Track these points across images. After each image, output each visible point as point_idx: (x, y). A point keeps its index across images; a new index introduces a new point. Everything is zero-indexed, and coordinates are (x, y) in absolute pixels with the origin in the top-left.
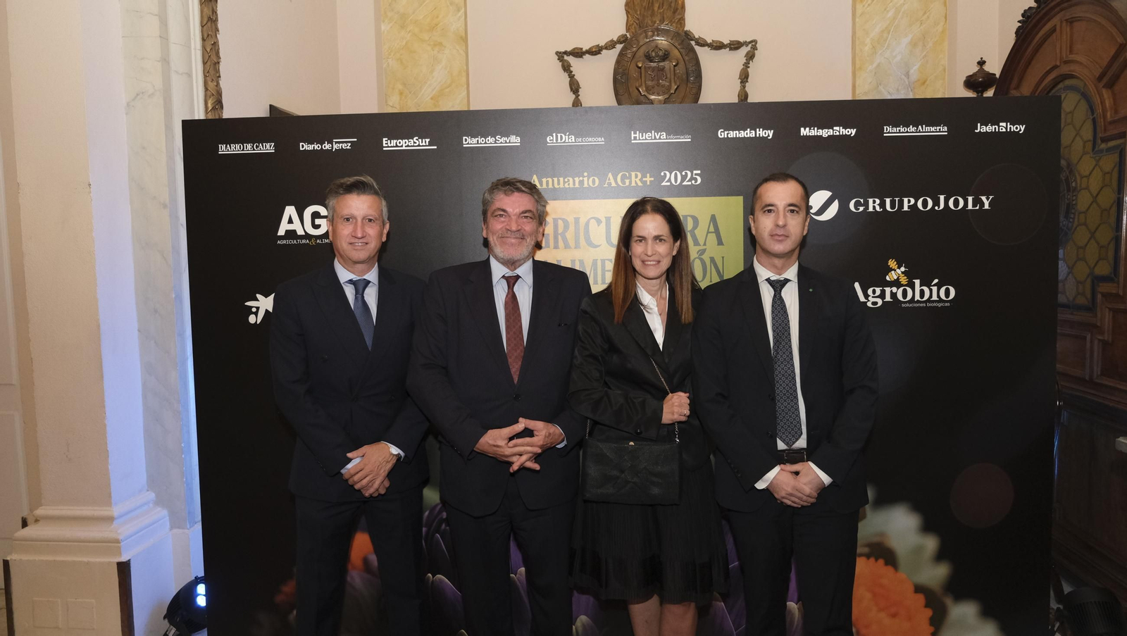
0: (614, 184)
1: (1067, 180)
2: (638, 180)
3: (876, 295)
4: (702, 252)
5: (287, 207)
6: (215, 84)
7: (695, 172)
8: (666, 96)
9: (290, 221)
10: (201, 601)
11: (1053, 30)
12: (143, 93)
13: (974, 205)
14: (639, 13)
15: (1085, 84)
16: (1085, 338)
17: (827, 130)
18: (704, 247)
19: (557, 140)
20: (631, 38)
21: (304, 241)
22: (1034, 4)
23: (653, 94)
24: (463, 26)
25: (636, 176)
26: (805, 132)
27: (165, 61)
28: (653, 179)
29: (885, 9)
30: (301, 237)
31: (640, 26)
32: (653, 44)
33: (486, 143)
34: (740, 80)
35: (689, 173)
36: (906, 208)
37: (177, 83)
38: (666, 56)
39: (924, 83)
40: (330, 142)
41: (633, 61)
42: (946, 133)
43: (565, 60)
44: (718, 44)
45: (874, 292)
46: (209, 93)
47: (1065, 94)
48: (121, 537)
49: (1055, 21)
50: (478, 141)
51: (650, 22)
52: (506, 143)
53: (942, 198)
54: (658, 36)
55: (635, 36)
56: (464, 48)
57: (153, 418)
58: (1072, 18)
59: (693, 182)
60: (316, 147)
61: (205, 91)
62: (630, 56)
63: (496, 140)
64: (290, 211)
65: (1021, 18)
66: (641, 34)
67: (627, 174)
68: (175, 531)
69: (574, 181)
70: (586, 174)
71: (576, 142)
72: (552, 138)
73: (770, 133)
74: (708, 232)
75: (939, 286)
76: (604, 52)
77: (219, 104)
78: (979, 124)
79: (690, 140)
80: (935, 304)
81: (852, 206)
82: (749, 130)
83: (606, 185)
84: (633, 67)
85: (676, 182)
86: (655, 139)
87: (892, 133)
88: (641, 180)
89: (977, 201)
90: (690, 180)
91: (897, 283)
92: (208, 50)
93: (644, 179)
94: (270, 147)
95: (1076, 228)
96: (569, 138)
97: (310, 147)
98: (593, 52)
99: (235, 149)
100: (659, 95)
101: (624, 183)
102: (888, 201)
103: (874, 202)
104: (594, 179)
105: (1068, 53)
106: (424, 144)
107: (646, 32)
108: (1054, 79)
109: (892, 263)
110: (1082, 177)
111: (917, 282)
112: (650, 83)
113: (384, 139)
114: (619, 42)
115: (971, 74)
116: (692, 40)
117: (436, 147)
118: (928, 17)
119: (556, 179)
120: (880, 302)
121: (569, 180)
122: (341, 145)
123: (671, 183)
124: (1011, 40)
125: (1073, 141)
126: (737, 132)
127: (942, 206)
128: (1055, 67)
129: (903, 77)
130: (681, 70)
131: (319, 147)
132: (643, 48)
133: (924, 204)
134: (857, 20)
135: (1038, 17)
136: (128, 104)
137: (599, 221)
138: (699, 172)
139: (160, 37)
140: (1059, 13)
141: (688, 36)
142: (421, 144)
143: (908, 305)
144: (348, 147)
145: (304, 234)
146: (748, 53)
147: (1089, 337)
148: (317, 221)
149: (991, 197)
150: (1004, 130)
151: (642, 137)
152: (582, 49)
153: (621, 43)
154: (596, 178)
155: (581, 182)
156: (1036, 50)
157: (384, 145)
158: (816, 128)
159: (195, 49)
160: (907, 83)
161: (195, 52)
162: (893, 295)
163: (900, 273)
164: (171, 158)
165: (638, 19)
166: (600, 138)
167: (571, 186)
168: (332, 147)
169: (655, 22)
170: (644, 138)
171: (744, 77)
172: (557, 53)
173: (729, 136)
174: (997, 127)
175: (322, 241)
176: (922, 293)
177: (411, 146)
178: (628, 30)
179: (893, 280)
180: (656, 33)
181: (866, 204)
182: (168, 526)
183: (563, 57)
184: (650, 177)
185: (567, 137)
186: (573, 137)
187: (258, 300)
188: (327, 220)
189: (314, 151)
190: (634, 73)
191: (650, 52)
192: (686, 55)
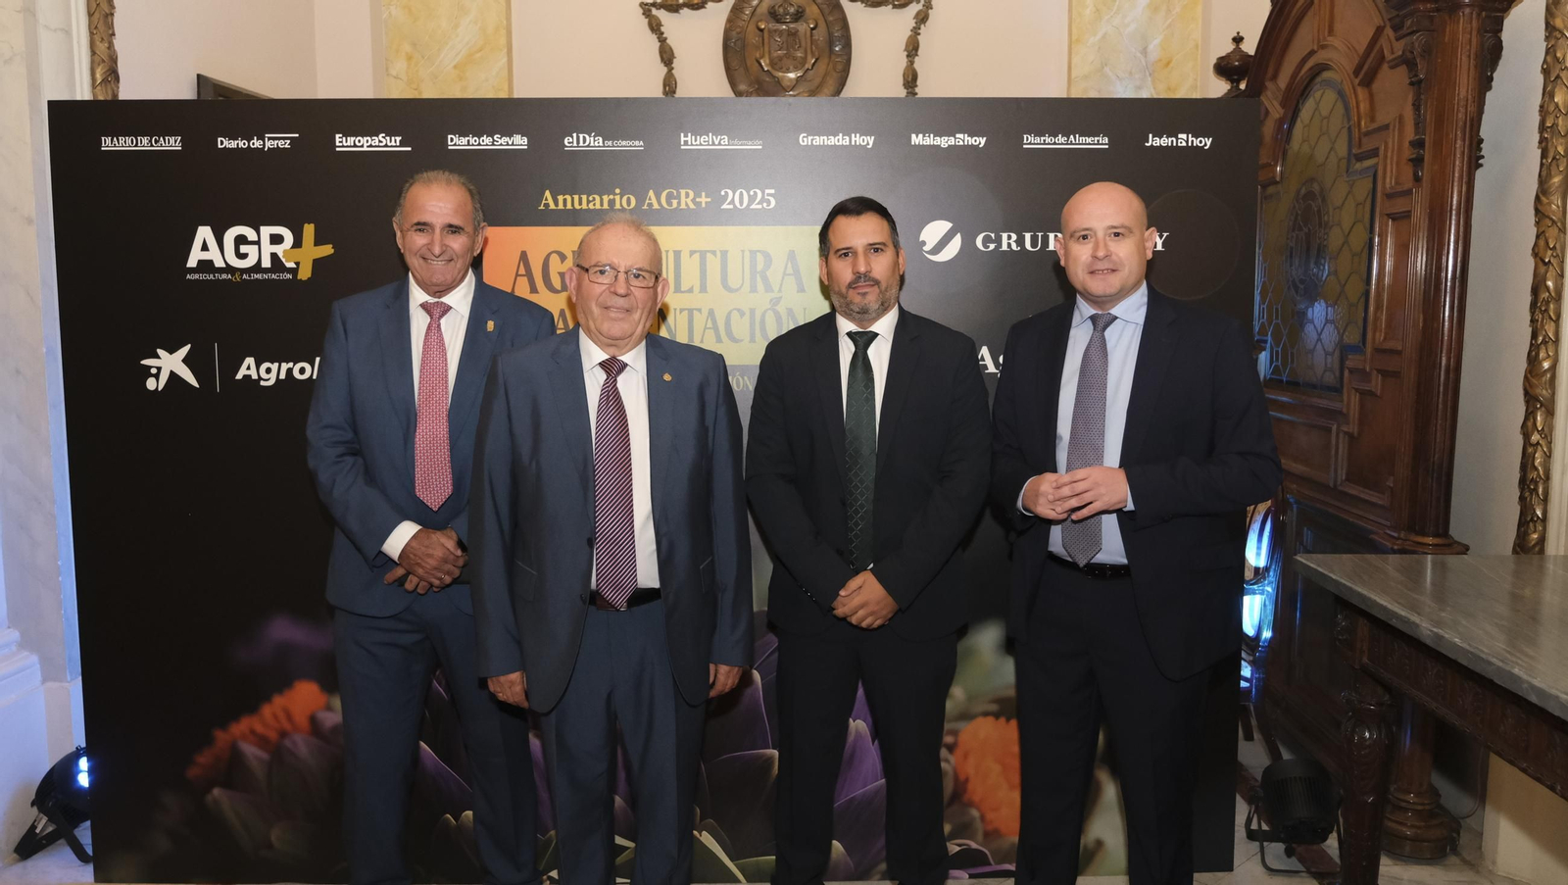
0: (656, 206)
1: (1319, 211)
2: (689, 201)
4: (776, 302)
6: (107, 45)
7: (767, 191)
8: (801, 73)
9: (205, 248)
10: (84, 780)
15: (1340, 77)
16: (1329, 430)
17: (946, 138)
18: (780, 295)
19: (578, 142)
21: (224, 276)
23: (780, 69)
25: (687, 195)
26: (917, 139)
28: (709, 200)
30: (220, 270)
33: (479, 144)
34: (906, 53)
35: (759, 194)
36: (1052, 248)
37: (48, 44)
38: (799, 15)
39: (1168, 64)
40: (261, 138)
41: (754, 19)
42: (1107, 147)
43: (654, 16)
46: (96, 57)
47: (1322, 91)
50: (468, 141)
52: (508, 145)
57: (17, 522)
59: (765, 205)
60: (241, 145)
61: (92, 55)
62: (747, 12)
63: (494, 140)
64: (204, 233)
67: (675, 192)
68: (48, 684)
69: (602, 200)
70: (618, 191)
71: (604, 146)
72: (571, 140)
73: (870, 141)
74: (785, 274)
77: (113, 75)
78: (1151, 135)
79: (760, 147)
81: (979, 242)
82: (841, 135)
83: (645, 207)
84: (752, 28)
85: (741, 204)
86: (713, 144)
87: (1033, 144)
88: (693, 200)
90: (758, 204)
93: (697, 200)
94: (176, 142)
95: (1324, 279)
96: (595, 141)
97: (233, 144)
99: (124, 144)
100: (788, 71)
101: (669, 203)
102: (1028, 236)
103: (1009, 237)
104: (629, 199)
105: (1326, 33)
106: (393, 144)
108: (1311, 69)
110: (1335, 209)
112: (776, 53)
113: (337, 136)
115: (1224, 55)
117: (410, 149)
119: (576, 197)
121: (594, 199)
122: (276, 142)
123: (735, 206)
126: (825, 138)
128: (1312, 53)
129: (1139, 55)
130: (821, 35)
131: (244, 144)
138: (772, 191)
142: (389, 144)
144: (286, 146)
145: (224, 266)
146: (917, 16)
147: (1334, 428)
148: (244, 249)
149: (1165, 234)
150: (1184, 144)
151: (696, 141)
154: (631, 197)
155: (612, 203)
157: (338, 144)
158: (932, 135)
160: (1144, 64)
166: (637, 143)
167: (598, 207)
168: (264, 145)
170: (698, 143)
171: (913, 49)
173: (814, 143)
174: (1174, 139)
175: (250, 276)
177: (376, 146)
181: (999, 241)
182: (39, 677)
183: (650, 11)
184: (706, 197)
185: (592, 139)
186: (601, 139)
187: (159, 358)
188: (257, 247)
189: (238, 149)
190: (753, 38)
191: (777, 7)
192: (830, 12)
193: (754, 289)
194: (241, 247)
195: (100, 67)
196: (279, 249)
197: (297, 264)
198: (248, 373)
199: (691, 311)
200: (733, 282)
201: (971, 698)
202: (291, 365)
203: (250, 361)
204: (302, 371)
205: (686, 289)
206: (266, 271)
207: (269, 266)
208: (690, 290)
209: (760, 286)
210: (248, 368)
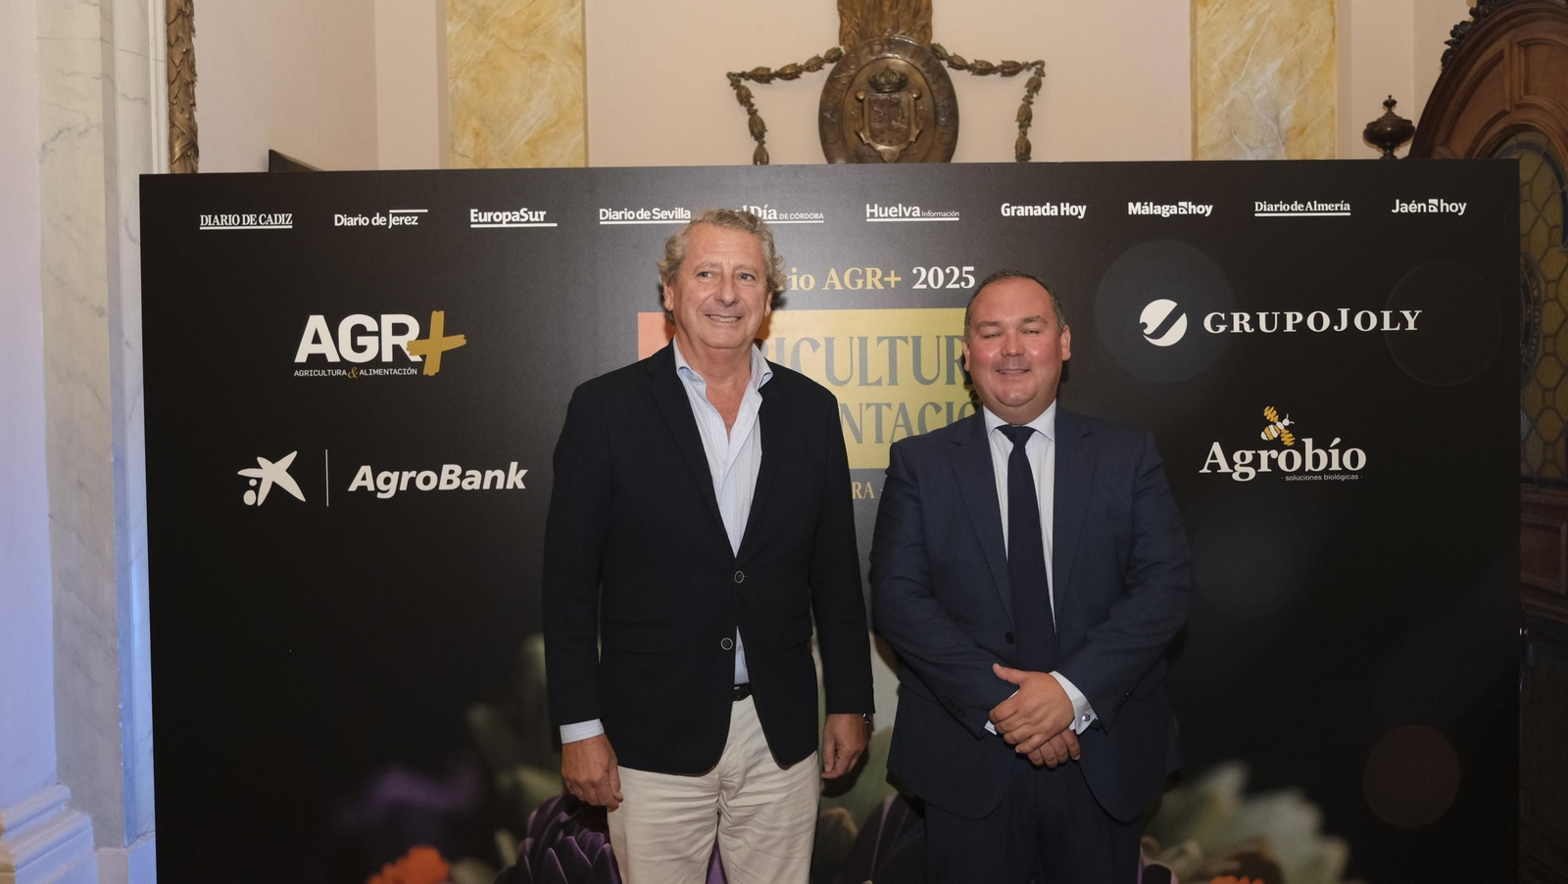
0: (838, 287)
1: (1525, 285)
2: (876, 280)
3: (1246, 462)
5: (311, 317)
6: (187, 116)
7: (965, 269)
8: (903, 146)
9: (316, 340)
11: (1499, 57)
12: (69, 129)
13: (1392, 325)
14: (859, 15)
15: (1549, 141)
16: (1558, 531)
17: (1168, 207)
20: (848, 55)
21: (338, 372)
22: (1468, 18)
23: (882, 142)
24: (580, 31)
25: (874, 274)
26: (1134, 209)
27: (108, 78)
28: (899, 279)
29: (1241, 18)
30: (334, 366)
31: (861, 37)
32: (882, 64)
33: (636, 219)
34: (1018, 124)
35: (957, 272)
36: (1290, 328)
37: (126, 115)
38: (902, 84)
39: (1302, 131)
40: (385, 214)
41: (852, 89)
42: (1349, 214)
43: (743, 87)
44: (984, 67)
45: (1243, 457)
46: (176, 130)
47: (1520, 155)
48: (15, 862)
49: (1502, 44)
50: (623, 215)
51: (876, 30)
52: (668, 219)
53: (1344, 312)
54: (889, 52)
55: (853, 50)
56: (581, 64)
57: (70, 660)
58: (1526, 40)
59: (963, 284)
60: (361, 222)
61: (170, 128)
62: (845, 82)
63: (652, 215)
64: (317, 323)
65: (1450, 38)
66: (864, 48)
67: (860, 270)
68: (103, 850)
70: (794, 270)
71: (779, 220)
73: (1081, 210)
75: (1342, 448)
76: (805, 75)
77: (192, 148)
78: (1397, 201)
79: (957, 219)
80: (1335, 477)
81: (1207, 323)
82: (1048, 204)
83: (826, 288)
84: (850, 98)
85: (936, 284)
86: (904, 216)
87: (1267, 212)
88: (881, 280)
89: (1397, 319)
90: (958, 281)
91: (1277, 444)
92: (177, 62)
93: (886, 279)
94: (286, 219)
95: (1540, 360)
96: (768, 214)
97: (352, 222)
98: (786, 75)
99: (227, 222)
100: (890, 143)
101: (854, 284)
102: (1262, 316)
103: (1242, 318)
104: (807, 278)
105: (1522, 91)
106: (537, 219)
107: (870, 45)
108: (1502, 131)
109: (1270, 413)
110: (1548, 282)
111: (1308, 442)
112: (876, 125)
113: (472, 211)
114: (828, 59)
115: (1374, 119)
116: (943, 59)
117: (555, 225)
118: (1307, 31)
120: (1252, 473)
122: (402, 218)
123: (929, 286)
124: (1435, 72)
125: (1532, 227)
126: (1031, 208)
127: (1344, 325)
128: (1503, 113)
129: (1270, 122)
130: (925, 105)
131: (365, 221)
132: (867, 69)
133: (1319, 322)
134: (1199, 33)
135: (1475, 37)
136: (44, 147)
137: (815, 345)
138: (972, 269)
139: (102, 40)
140: (1505, 32)
141: (937, 52)
142: (532, 220)
143: (1294, 478)
144: (413, 223)
145: (338, 360)
146: (1030, 81)
147: (1563, 529)
148: (361, 341)
149: (1418, 312)
150: (1435, 210)
151: (883, 212)
152: (769, 69)
153: (832, 62)
154: (810, 277)
156: (1475, 86)
157: (473, 220)
158: (1151, 204)
159: (156, 60)
160: (1276, 131)
161: (156, 64)
162: (1273, 462)
163: (1282, 428)
164: (113, 235)
165: (858, 25)
166: (816, 216)
168: (388, 222)
169: (885, 30)
170: (886, 215)
171: (1025, 118)
172: (730, 75)
173: (1018, 214)
174: (1424, 205)
175: (368, 372)
176: (1316, 459)
177: (517, 222)
178: (842, 41)
179: (1271, 439)
180: (886, 47)
181: (1229, 322)
182: (92, 843)
183: (739, 81)
184: (896, 276)
185: (765, 211)
186: (775, 211)
187: (259, 467)
188: (377, 338)
189: (358, 227)
190: (851, 109)
191: (877, 77)
192: (934, 83)
193: (951, 381)
194: (359, 338)
195: (179, 141)
196: (402, 341)
197: (424, 357)
198: (363, 483)
199: (879, 407)
200: (928, 372)
201: (1208, 854)
202: (413, 474)
203: (366, 470)
204: (427, 481)
205: (874, 381)
206: (387, 365)
207: (391, 360)
208: (879, 383)
209: (959, 378)
210: (363, 477)
